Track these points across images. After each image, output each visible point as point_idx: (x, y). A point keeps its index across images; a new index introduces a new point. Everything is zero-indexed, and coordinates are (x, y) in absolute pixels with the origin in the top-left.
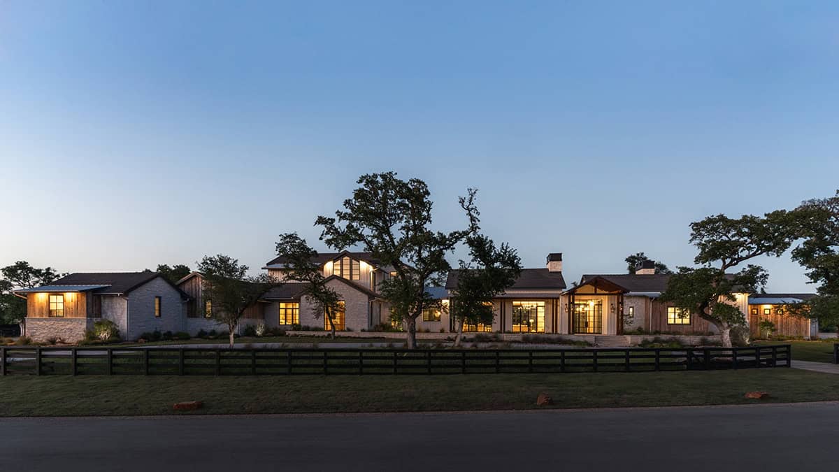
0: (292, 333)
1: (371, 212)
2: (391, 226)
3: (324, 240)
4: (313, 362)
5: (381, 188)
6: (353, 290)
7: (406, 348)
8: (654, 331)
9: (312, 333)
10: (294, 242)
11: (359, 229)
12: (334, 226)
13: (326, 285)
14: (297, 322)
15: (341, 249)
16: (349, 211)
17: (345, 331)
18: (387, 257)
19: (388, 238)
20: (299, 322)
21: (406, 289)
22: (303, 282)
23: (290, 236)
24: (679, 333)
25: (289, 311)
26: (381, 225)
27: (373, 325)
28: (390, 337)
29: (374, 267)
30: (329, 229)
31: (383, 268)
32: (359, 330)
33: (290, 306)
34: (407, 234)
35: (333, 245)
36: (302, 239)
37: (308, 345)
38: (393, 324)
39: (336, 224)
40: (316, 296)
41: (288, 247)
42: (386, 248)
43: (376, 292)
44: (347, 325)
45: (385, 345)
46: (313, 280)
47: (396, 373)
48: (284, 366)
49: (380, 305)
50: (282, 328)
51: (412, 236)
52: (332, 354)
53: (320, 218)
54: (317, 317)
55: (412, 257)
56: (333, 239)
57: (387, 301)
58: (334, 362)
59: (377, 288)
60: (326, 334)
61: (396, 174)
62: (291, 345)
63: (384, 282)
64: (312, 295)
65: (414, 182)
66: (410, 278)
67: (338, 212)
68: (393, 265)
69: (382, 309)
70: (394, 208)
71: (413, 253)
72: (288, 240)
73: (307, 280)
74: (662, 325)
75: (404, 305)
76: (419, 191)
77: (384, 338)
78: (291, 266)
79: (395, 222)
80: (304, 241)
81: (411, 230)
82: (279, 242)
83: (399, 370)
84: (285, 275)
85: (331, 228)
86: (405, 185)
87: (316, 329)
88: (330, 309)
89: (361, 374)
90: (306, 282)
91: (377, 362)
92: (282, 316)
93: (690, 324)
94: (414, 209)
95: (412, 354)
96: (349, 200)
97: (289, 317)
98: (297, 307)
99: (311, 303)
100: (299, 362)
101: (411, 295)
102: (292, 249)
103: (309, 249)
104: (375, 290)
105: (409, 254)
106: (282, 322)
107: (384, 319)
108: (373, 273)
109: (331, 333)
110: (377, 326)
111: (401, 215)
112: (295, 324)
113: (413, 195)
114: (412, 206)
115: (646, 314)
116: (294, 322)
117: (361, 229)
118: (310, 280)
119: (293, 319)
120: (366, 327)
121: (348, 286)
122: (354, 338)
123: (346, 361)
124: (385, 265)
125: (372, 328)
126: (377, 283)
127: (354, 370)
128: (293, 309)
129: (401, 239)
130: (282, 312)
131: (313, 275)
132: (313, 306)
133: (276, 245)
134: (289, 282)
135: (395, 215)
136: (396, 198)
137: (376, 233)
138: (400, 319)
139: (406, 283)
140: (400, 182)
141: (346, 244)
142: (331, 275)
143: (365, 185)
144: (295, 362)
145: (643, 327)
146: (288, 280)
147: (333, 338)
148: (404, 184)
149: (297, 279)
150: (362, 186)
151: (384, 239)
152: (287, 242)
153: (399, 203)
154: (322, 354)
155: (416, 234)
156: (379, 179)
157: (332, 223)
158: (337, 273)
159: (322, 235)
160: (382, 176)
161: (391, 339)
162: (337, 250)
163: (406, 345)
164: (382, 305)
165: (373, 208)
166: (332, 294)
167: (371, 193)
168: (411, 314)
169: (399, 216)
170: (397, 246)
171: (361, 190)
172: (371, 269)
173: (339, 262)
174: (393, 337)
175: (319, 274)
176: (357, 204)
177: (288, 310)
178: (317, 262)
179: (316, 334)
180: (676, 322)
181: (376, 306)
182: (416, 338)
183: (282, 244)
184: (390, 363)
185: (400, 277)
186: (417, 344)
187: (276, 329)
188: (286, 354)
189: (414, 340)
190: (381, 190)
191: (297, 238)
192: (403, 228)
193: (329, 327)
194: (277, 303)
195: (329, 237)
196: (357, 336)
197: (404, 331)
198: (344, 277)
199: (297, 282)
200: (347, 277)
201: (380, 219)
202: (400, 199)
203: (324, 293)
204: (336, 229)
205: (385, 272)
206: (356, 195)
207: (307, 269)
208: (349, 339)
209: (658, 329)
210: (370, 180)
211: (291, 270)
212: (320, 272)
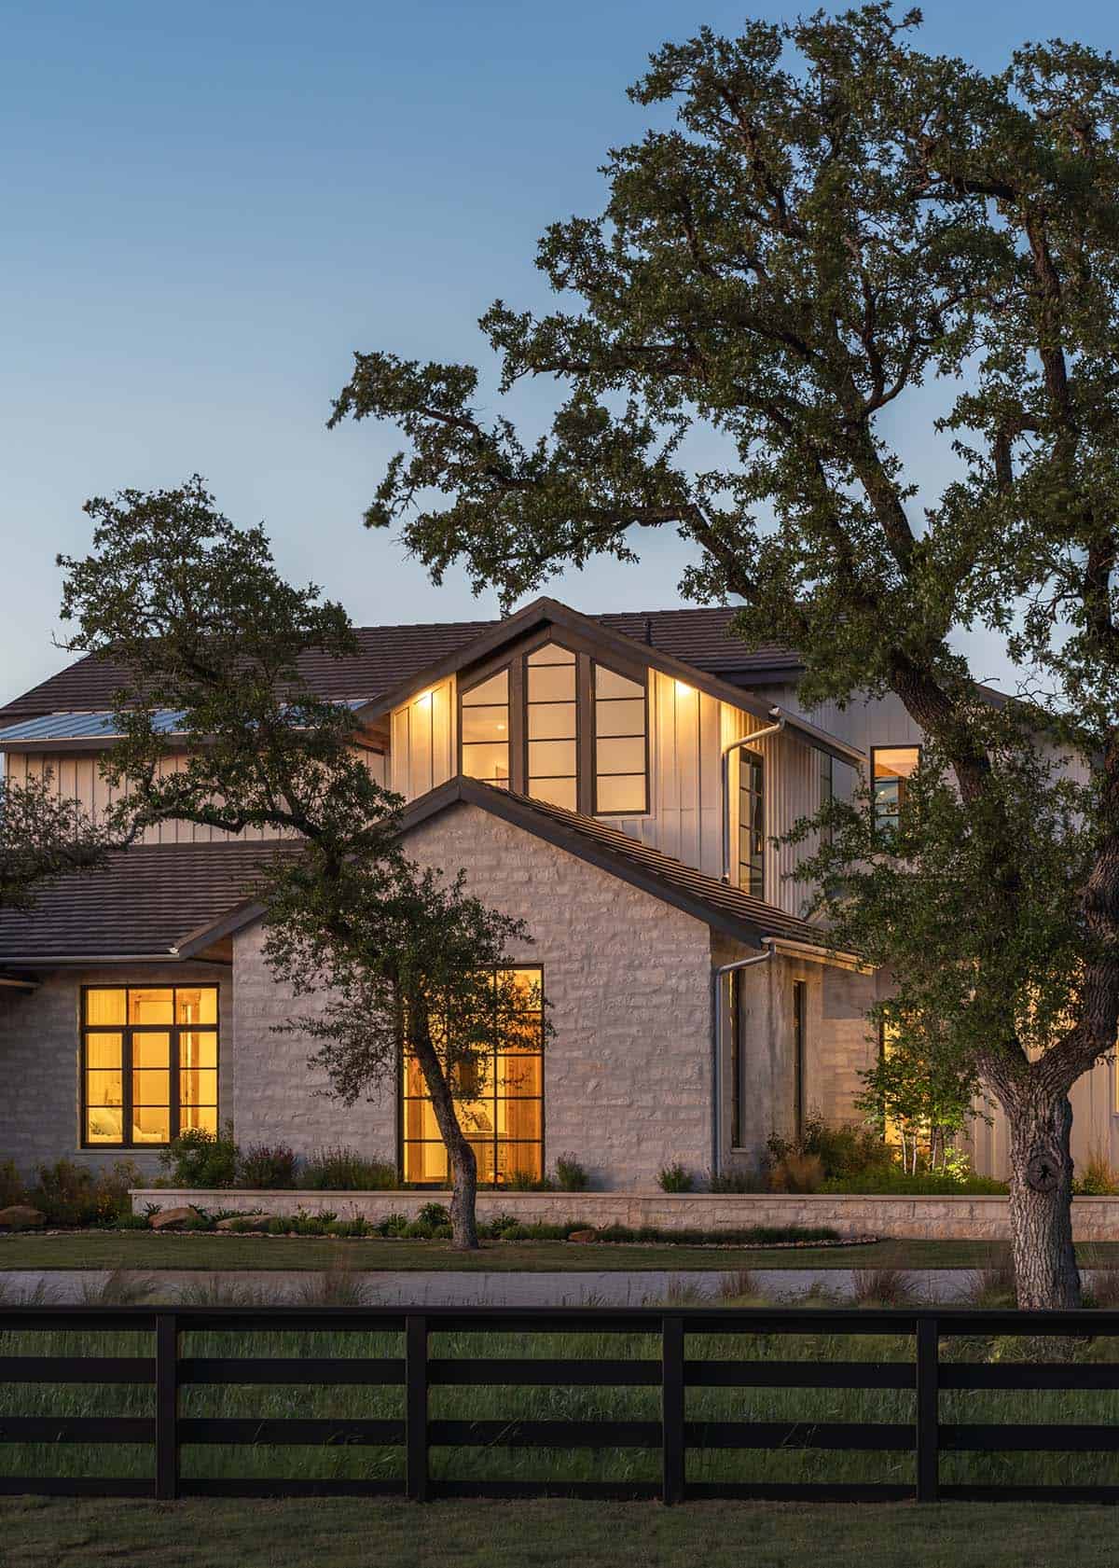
0: (173, 1202)
1: (737, 312)
2: (879, 401)
3: (398, 524)
4: (325, 1403)
5: (804, 132)
6: (601, 888)
7: (997, 1301)
9: (312, 1204)
10: (187, 548)
11: (645, 436)
12: (467, 423)
13: (407, 854)
14: (208, 1122)
15: (515, 584)
16: (575, 305)
17: (543, 1186)
18: (851, 626)
19: (856, 491)
20: (226, 1123)
21: (995, 858)
22: (252, 834)
23: (161, 510)
25: (152, 1050)
26: (808, 391)
27: (750, 1141)
28: (875, 1226)
29: (759, 716)
30: (433, 445)
31: (820, 719)
32: (647, 1168)
33: (157, 1007)
34: (1002, 454)
35: (463, 558)
36: (243, 526)
37: (288, 1288)
38: (893, 1134)
39: (485, 406)
40: (341, 932)
41: (148, 590)
42: (845, 567)
43: (770, 899)
44: (566, 1144)
45: (844, 1284)
46: (315, 819)
47: (932, 1489)
48: (133, 1431)
49: (800, 991)
50: (104, 1168)
51: (1040, 476)
52: (458, 1346)
53: (371, 367)
54: (349, 1085)
55: (1038, 625)
56: (463, 516)
57: (848, 961)
58: (479, 1402)
59: (774, 860)
60: (410, 1207)
61: (915, 17)
62: (172, 1289)
63: (835, 815)
64: (308, 928)
65: (1049, 66)
66: (1027, 777)
67: (498, 314)
68: (894, 685)
69: (813, 1018)
70: (906, 268)
71: (1043, 592)
72: (146, 534)
73: (277, 818)
75: (988, 983)
76: (1087, 131)
77: (830, 1234)
78: (167, 720)
79: (909, 371)
80: (257, 538)
81: (1028, 422)
82: (85, 549)
83: (956, 1466)
84: (129, 787)
85: (447, 439)
86: (985, 97)
87: (341, 1176)
88: (437, 1028)
89: (679, 1489)
90: (270, 833)
91: (793, 1403)
92: (104, 1085)
94: (1053, 269)
95: (1051, 1349)
96: (579, 226)
97: (152, 1087)
98: (208, 1014)
99: (302, 987)
100: (232, 1401)
101: (1032, 908)
102: (175, 602)
103: (291, 599)
104: (757, 882)
105: (1019, 606)
106: (105, 1122)
107: (830, 1094)
108: (746, 756)
109: (445, 1200)
110: (775, 1146)
111: (952, 320)
112: (195, 1141)
113: (1045, 164)
114: (1041, 246)
116: (186, 1127)
117: (668, 430)
118: (297, 819)
119: (175, 1106)
120: (697, 1156)
121: (564, 858)
122: (618, 1235)
123: (567, 1400)
124: (840, 692)
125: (744, 1161)
126: (772, 827)
127: (622, 1465)
128: (175, 1031)
129: (957, 490)
130: (103, 1050)
131: (316, 779)
132: (321, 1003)
133: (65, 574)
134: (150, 836)
135: (908, 319)
136: (915, 195)
137: (774, 458)
138: (953, 1094)
139: (994, 820)
140: (947, 71)
141: (560, 549)
142: (443, 776)
143: (687, 113)
144: (198, 1403)
146: (141, 821)
147: (459, 1232)
148: (976, 84)
149: (209, 817)
150: (666, 117)
151: (825, 501)
152: (141, 554)
153: (938, 230)
154: (395, 1346)
155: (1065, 451)
156: (795, 65)
157: (449, 401)
158: (489, 766)
159: (386, 491)
160: (812, 39)
161: (881, 1241)
162: (494, 591)
163: (1005, 1280)
164: (814, 998)
165: (750, 278)
166: (453, 916)
167: (728, 168)
168: (1035, 1053)
169: (937, 327)
170: (929, 546)
171: (660, 151)
172: (731, 726)
173: (496, 688)
174: (897, 1229)
175: (362, 770)
176: (633, 252)
177: (141, 1040)
178: (347, 692)
179: (346, 1206)
181: (766, 996)
182: (1079, 1235)
183: (105, 567)
184: (883, 1418)
185: (950, 778)
186: (1086, 1277)
187: (60, 1178)
188: (142, 1345)
189: (1064, 1249)
190: (809, 140)
191: (203, 520)
192: (970, 411)
193: (434, 1162)
194: (71, 993)
195: (436, 500)
196: (635, 1221)
197: (981, 1188)
198: (538, 792)
199: (204, 834)
200: (554, 791)
201: (802, 352)
202: (946, 197)
203: (392, 909)
204: (482, 445)
205: (832, 752)
206: (624, 185)
207: (278, 739)
208: (577, 1243)
210: (721, 72)
211: (169, 749)
212: (362, 757)
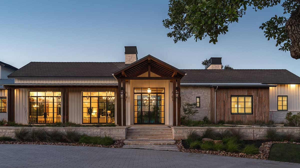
8: (218, 120)
24: (241, 123)
74: (226, 115)
93: (252, 114)
115: (212, 104)
145: (209, 117)
180: (240, 112)
209: (222, 119)
